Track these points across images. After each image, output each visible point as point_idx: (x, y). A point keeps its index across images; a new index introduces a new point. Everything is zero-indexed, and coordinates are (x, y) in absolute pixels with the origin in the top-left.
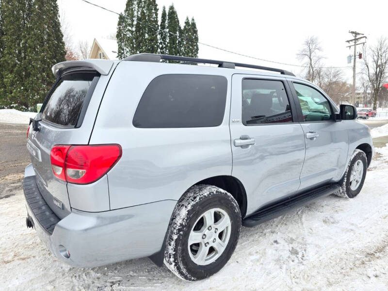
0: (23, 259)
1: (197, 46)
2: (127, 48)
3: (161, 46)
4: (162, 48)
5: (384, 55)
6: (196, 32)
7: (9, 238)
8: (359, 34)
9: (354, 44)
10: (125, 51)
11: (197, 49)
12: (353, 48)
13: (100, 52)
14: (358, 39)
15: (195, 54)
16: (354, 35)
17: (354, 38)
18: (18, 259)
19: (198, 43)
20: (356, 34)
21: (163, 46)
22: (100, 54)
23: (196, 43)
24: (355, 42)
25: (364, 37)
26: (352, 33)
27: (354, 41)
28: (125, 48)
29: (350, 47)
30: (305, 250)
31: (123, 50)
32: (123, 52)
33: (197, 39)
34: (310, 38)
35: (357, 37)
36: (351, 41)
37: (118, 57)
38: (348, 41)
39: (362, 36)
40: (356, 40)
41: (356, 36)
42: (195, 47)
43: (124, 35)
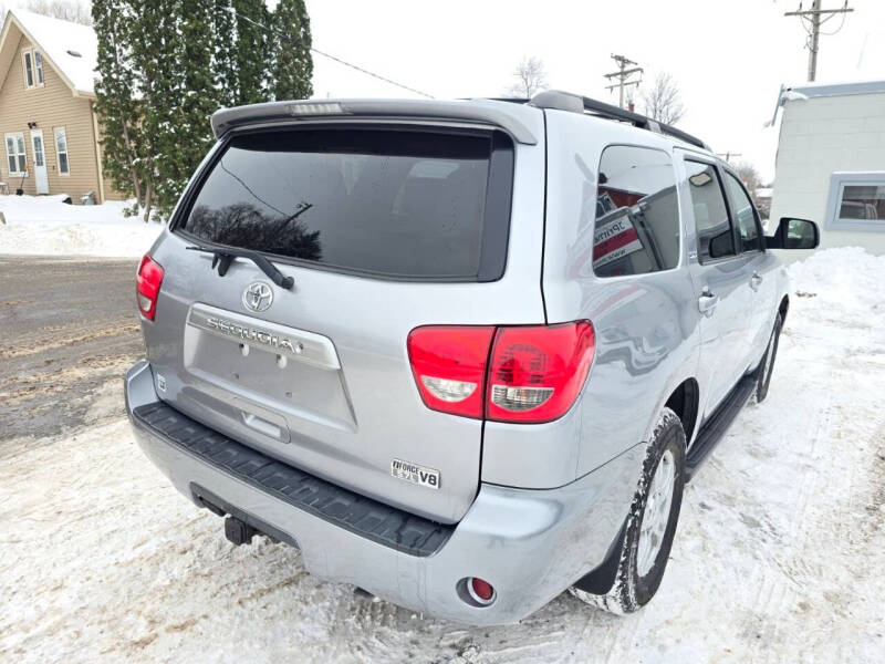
0: (182, 627)
1: (308, 56)
2: (126, 46)
3: (218, 49)
4: (220, 56)
5: (665, 110)
6: (305, 23)
7: (88, 579)
8: (629, 62)
9: (619, 82)
10: (118, 54)
11: (310, 66)
12: (617, 90)
13: (25, 51)
14: (628, 72)
15: (306, 79)
16: (620, 63)
17: (619, 70)
18: (168, 630)
19: (311, 52)
20: (623, 60)
21: (222, 51)
22: (28, 56)
23: (307, 50)
24: (622, 80)
25: (638, 69)
26: (618, 58)
27: (619, 76)
28: (118, 48)
29: (612, 88)
30: (767, 516)
31: (113, 50)
32: (111, 55)
33: (308, 39)
34: (528, 62)
35: (626, 69)
36: (615, 75)
37: (98, 69)
38: (608, 76)
39: (636, 67)
40: (624, 74)
41: (623, 67)
42: (306, 61)
43: (113, 10)
